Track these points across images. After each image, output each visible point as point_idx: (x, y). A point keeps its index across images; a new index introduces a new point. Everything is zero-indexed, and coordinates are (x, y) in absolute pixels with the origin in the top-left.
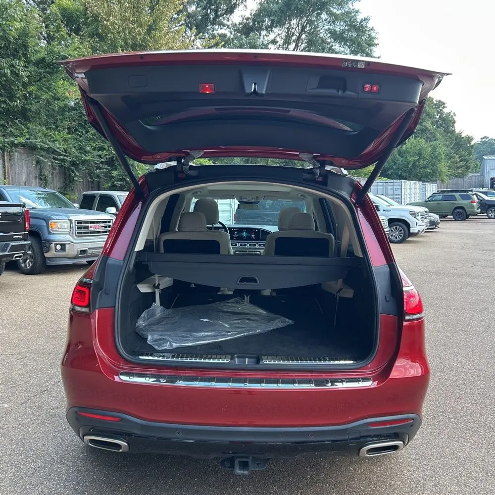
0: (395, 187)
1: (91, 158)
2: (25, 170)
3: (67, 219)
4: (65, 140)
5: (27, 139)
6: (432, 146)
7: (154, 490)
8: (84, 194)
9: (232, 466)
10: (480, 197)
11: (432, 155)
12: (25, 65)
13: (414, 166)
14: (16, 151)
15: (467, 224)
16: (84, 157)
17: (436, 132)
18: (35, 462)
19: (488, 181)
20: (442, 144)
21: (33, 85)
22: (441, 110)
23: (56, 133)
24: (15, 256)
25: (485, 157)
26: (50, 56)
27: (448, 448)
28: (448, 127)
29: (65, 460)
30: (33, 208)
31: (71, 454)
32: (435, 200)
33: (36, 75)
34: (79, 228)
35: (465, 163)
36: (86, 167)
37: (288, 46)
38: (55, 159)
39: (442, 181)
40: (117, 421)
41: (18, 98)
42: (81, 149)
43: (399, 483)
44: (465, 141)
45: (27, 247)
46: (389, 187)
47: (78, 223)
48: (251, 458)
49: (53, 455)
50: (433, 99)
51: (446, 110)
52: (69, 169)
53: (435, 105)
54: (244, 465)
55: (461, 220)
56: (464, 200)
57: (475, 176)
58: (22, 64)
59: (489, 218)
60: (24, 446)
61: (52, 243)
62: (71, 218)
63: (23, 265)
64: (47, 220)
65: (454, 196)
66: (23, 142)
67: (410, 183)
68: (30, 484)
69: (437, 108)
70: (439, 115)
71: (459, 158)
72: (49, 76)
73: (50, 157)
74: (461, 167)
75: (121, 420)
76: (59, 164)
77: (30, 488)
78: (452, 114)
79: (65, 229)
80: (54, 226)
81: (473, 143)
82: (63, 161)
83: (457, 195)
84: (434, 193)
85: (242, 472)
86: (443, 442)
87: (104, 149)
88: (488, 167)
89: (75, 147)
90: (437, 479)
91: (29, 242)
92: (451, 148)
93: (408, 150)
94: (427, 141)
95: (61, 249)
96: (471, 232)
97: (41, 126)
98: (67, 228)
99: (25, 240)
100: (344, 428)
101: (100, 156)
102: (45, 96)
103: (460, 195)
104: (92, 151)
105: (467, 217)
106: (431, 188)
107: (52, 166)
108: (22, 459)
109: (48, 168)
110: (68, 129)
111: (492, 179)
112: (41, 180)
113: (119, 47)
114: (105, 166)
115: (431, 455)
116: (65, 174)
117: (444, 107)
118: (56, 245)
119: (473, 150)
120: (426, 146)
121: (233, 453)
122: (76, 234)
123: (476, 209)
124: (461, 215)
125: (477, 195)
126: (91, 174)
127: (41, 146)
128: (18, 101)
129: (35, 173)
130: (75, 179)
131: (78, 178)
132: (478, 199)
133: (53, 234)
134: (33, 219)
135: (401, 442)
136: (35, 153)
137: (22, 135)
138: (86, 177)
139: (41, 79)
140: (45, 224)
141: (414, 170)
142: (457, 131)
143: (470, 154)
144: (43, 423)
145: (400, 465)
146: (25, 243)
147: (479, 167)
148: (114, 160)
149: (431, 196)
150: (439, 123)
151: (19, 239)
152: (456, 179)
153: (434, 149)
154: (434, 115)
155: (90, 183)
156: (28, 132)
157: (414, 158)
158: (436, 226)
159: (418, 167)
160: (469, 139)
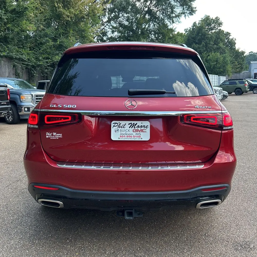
1: (42, 63)
2: (7, 70)
3: (30, 94)
4: (28, 54)
5: (8, 53)
6: (223, 57)
7: (80, 230)
8: (39, 82)
9: (123, 215)
10: (249, 82)
11: (223, 61)
12: (5, 13)
13: (214, 67)
14: (2, 60)
15: (242, 97)
16: (39, 63)
17: (226, 49)
18: (13, 216)
19: (253, 75)
20: (229, 55)
21: (9, 24)
22: (228, 37)
23: (23, 50)
24: (3, 113)
25: (251, 62)
26: (18, 7)
27: (242, 206)
28: (232, 46)
29: (30, 215)
30: (12, 89)
31: (33, 212)
32: (225, 85)
33: (11, 18)
34: (36, 99)
35: (241, 65)
36: (40, 68)
37: (146, 3)
38: (23, 64)
39: (229, 75)
40: (57, 190)
41: (2, 31)
42: (37, 59)
43: (216, 224)
44: (241, 54)
45: (9, 109)
47: (36, 96)
48: (134, 210)
49: (23, 213)
50: (224, 31)
51: (231, 37)
52: (31, 70)
53: (225, 34)
54: (130, 214)
55: (239, 95)
56: (240, 84)
57: (246, 72)
58: (3, 12)
59: (254, 94)
60: (7, 208)
61: (22, 107)
62: (32, 93)
63: (8, 119)
64: (19, 95)
65: (236, 82)
66: (5, 55)
67: (212, 76)
68: (10, 228)
69: (226, 36)
70: (227, 40)
71: (238, 63)
72: (18, 18)
73: (20, 63)
74: (238, 68)
75: (59, 189)
76: (25, 66)
77: (10, 230)
78: (234, 39)
79: (29, 99)
80: (23, 98)
81: (245, 55)
82: (27, 65)
83: (237, 81)
84: (225, 81)
85: (129, 218)
86: (239, 203)
87: (49, 59)
88: (252, 68)
89: (33, 58)
90: (237, 222)
91: (10, 106)
92: (233, 58)
93: (210, 59)
94: (220, 54)
95: (28, 110)
96: (245, 100)
97: (15, 46)
98: (30, 99)
99: (8, 105)
100: (188, 192)
101: (47, 62)
102: (16, 30)
103: (238, 81)
104: (43, 59)
105: (243, 93)
106: (223, 79)
107: (22, 68)
108: (6, 215)
109: (19, 69)
110: (30, 48)
111: (255, 74)
112: (16, 75)
113: (55, 2)
114: (50, 68)
115: (233, 210)
116: (29, 72)
117: (230, 36)
118: (25, 108)
119: (245, 59)
120: (220, 57)
121: (124, 207)
122: (35, 102)
123: (247, 89)
124: (239, 92)
125: (248, 82)
126: (43, 72)
127: (15, 57)
128: (2, 33)
129: (12, 72)
130: (34, 75)
131: (36, 75)
132: (248, 83)
133: (23, 102)
134: (12, 95)
135: (220, 200)
136: (12, 61)
137: (5, 51)
138: (40, 74)
139: (14, 20)
140: (18, 97)
141: (214, 70)
142: (237, 49)
143: (243, 61)
144: (18, 196)
145: (216, 215)
146: (8, 106)
147: (248, 68)
148: (55, 65)
149: (223, 83)
150: (227, 44)
151: (4, 105)
152: (236, 74)
153: (224, 58)
154: (224, 40)
155: (42, 77)
156: (8, 49)
157: (214, 63)
158: (226, 98)
159: (216, 68)
160: (243, 53)
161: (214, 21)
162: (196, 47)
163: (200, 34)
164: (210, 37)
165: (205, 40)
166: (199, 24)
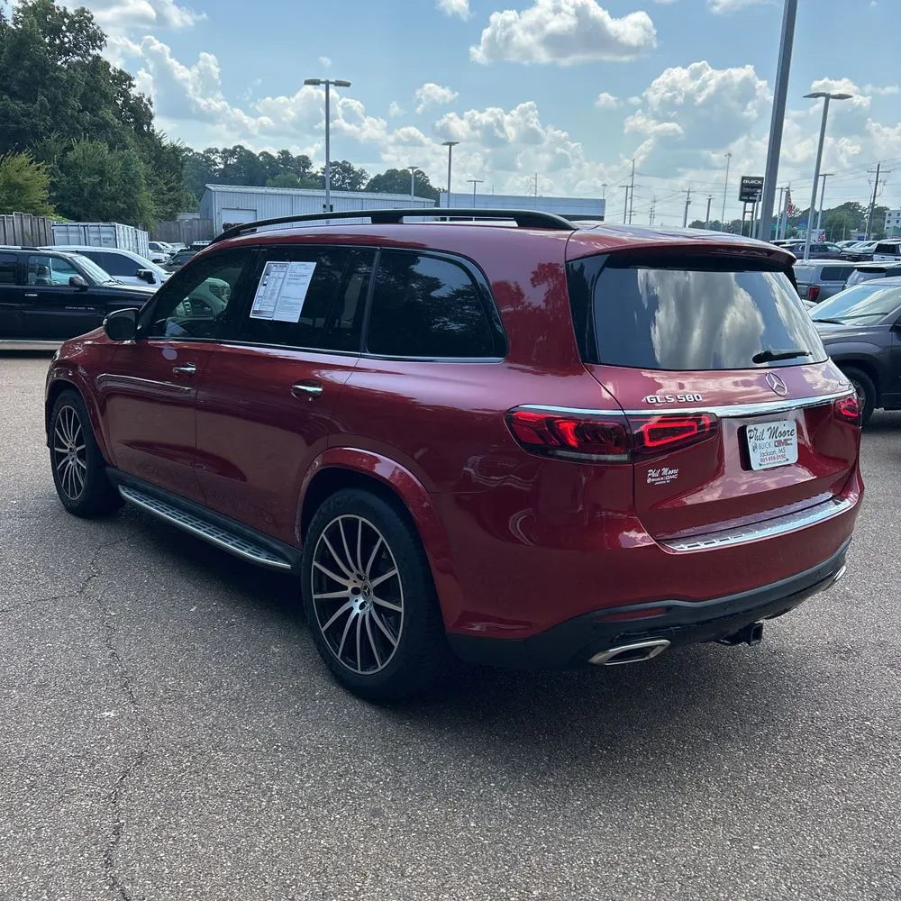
0: (103, 236)
6: (123, 159)
11: (124, 175)
13: (93, 194)
17: (125, 133)
22: (125, 90)
25: (211, 187)
28: (140, 125)
39: (147, 225)
44: (168, 153)
46: (91, 235)
50: (108, 66)
53: (114, 78)
57: (198, 220)
69: (116, 85)
70: (122, 98)
75: (668, 610)
78: (145, 101)
88: (216, 207)
93: (78, 161)
117: (131, 85)
119: (183, 172)
120: (110, 157)
141: (93, 202)
142: (156, 133)
150: (123, 114)
153: (127, 164)
154: (115, 99)
157: (92, 179)
159: (101, 197)
161: (72, 23)
162: (14, 111)
163: (27, 63)
164: (67, 81)
165: (47, 89)
166: (16, 22)
